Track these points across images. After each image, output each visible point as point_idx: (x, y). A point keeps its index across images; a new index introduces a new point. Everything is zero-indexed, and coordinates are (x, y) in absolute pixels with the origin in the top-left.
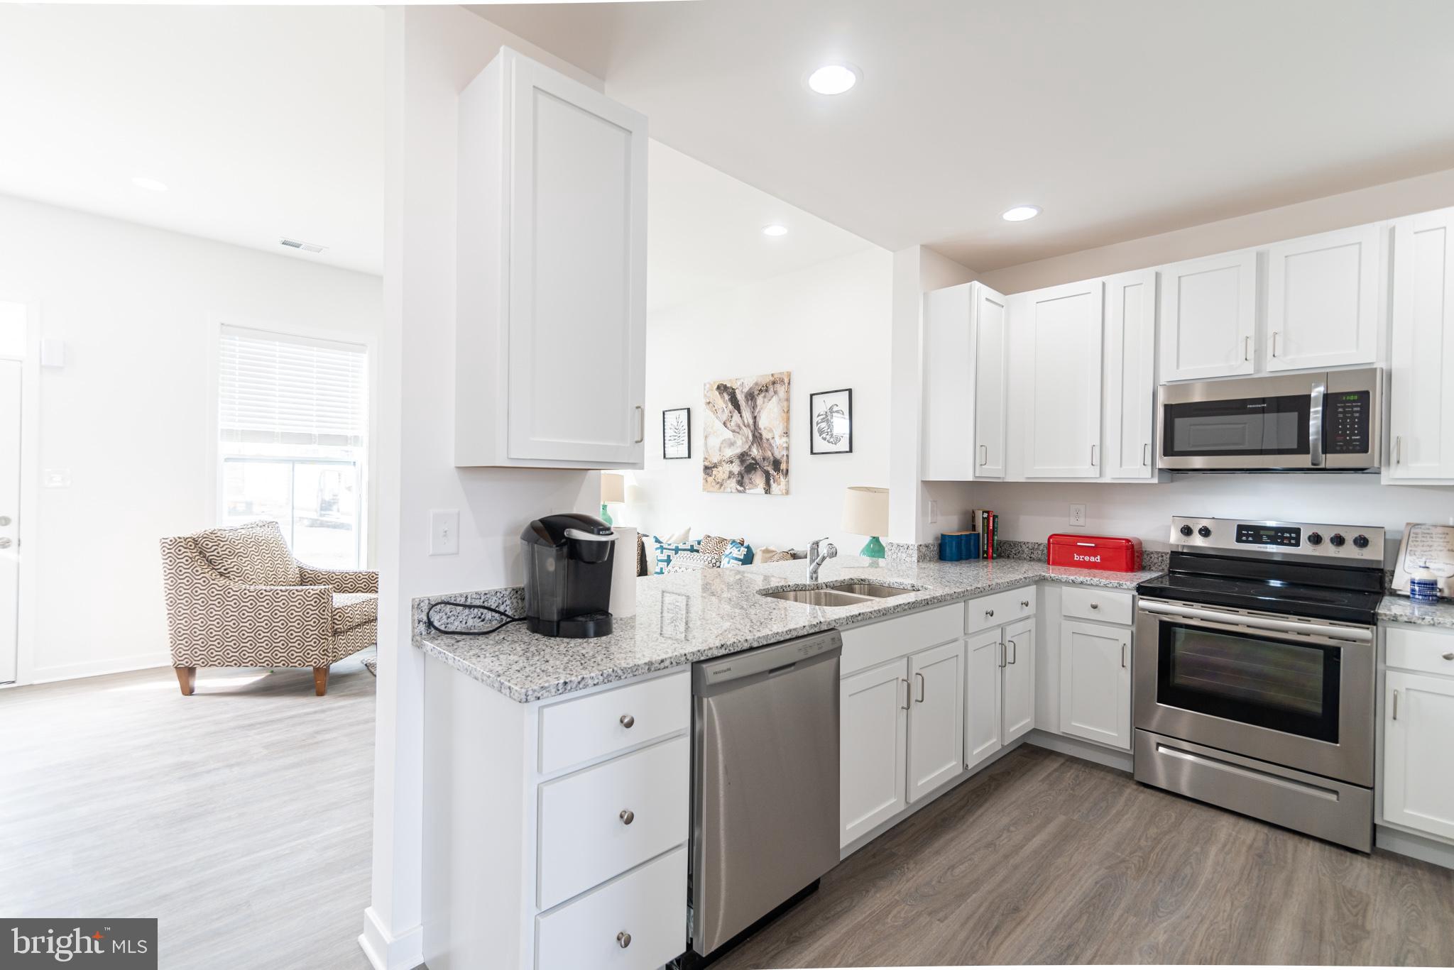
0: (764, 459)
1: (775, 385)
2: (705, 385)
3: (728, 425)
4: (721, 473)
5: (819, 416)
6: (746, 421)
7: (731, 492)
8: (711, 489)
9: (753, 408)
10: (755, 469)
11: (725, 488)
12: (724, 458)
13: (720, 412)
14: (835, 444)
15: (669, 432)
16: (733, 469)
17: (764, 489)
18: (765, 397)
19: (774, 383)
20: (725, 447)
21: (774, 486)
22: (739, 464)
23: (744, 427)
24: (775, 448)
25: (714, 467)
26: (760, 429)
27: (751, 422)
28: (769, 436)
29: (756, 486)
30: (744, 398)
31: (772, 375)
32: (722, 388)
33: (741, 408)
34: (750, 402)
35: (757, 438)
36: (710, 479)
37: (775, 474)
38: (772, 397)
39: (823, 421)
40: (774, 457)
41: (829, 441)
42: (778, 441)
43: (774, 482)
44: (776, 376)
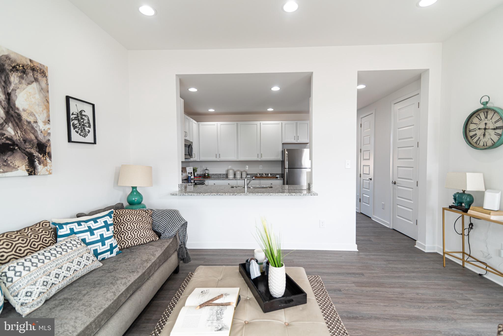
0: (25, 141)
1: (35, 72)
9: (5, 83)
10: (13, 150)
14: (85, 137)
17: (28, 171)
18: (23, 78)
19: (33, 69)
21: (40, 168)
24: (39, 132)
26: (17, 109)
27: (4, 98)
28: (31, 119)
29: (15, 168)
31: (31, 61)
35: (13, 115)
37: (40, 156)
38: (33, 82)
39: (76, 118)
40: (38, 140)
41: (80, 134)
42: (41, 126)
43: (40, 163)
44: (35, 65)
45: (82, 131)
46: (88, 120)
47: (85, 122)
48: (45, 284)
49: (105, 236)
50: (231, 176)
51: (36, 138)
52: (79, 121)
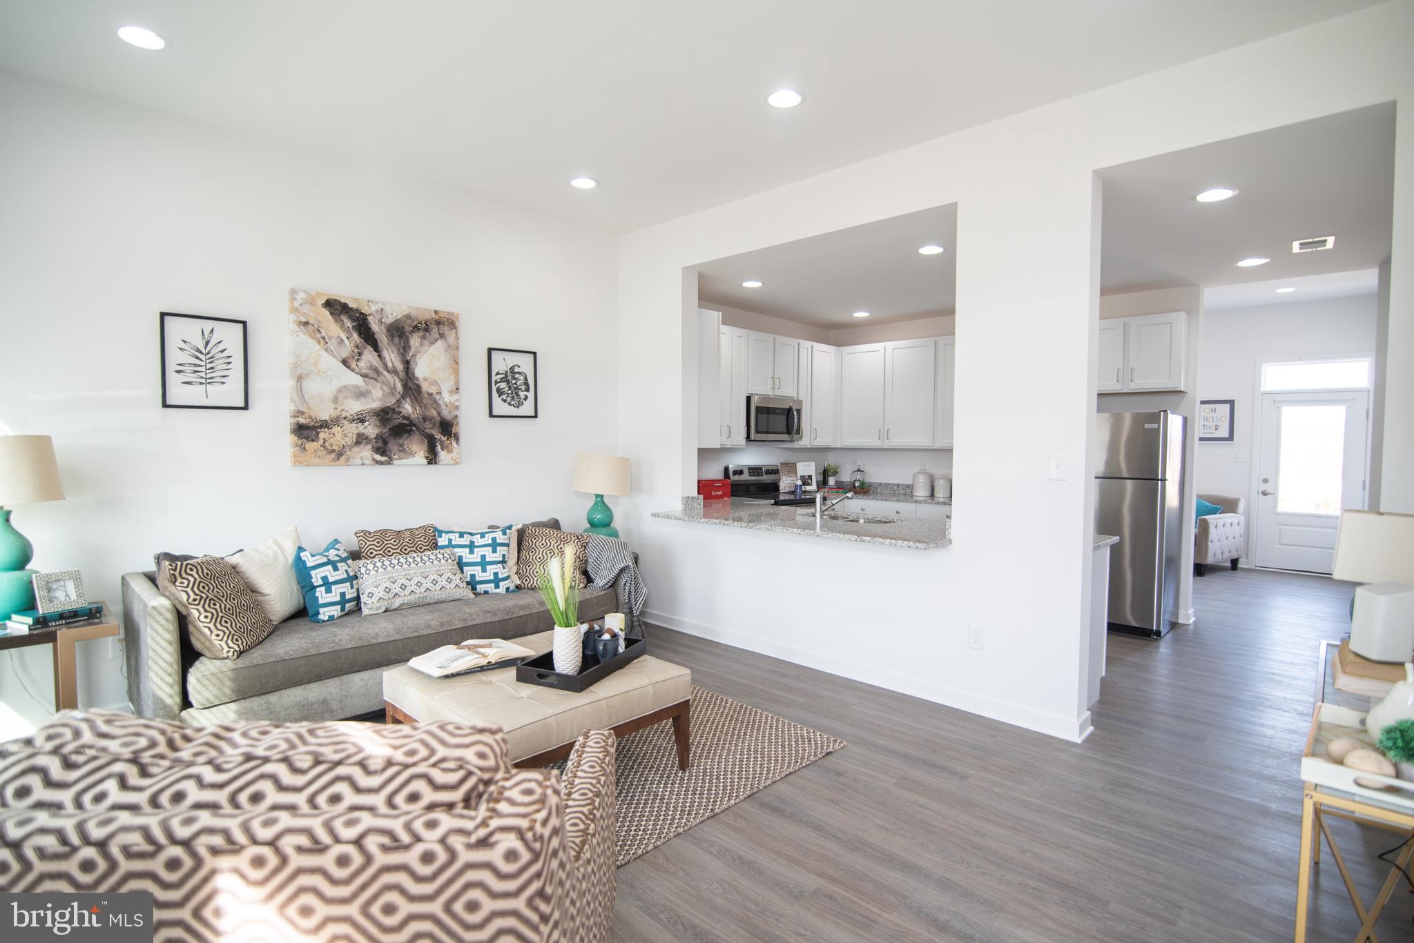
0: (425, 419)
1: (441, 326)
2: (293, 292)
3: (353, 365)
4: (339, 436)
5: (497, 374)
6: (390, 365)
7: (363, 464)
8: (316, 461)
9: (404, 348)
10: (410, 432)
11: (348, 460)
12: (344, 414)
13: (332, 344)
14: (518, 407)
15: (175, 357)
16: (365, 431)
17: (427, 458)
18: (423, 337)
19: (438, 323)
20: (346, 398)
21: (443, 455)
22: (378, 424)
23: (385, 373)
24: (443, 406)
25: (321, 427)
26: (417, 379)
27: (400, 367)
28: (433, 390)
29: (412, 454)
30: (385, 332)
31: (436, 312)
32: (336, 307)
33: (380, 345)
34: (396, 340)
35: (411, 388)
36: (311, 446)
37: (444, 439)
38: (437, 340)
39: (502, 380)
40: (441, 417)
41: (509, 404)
42: (447, 398)
43: (443, 449)
44: (442, 315)
45: (513, 398)
46: (526, 379)
47: (519, 383)
48: (387, 590)
49: (488, 559)
50: (921, 492)
51: (439, 414)
52: (508, 382)
